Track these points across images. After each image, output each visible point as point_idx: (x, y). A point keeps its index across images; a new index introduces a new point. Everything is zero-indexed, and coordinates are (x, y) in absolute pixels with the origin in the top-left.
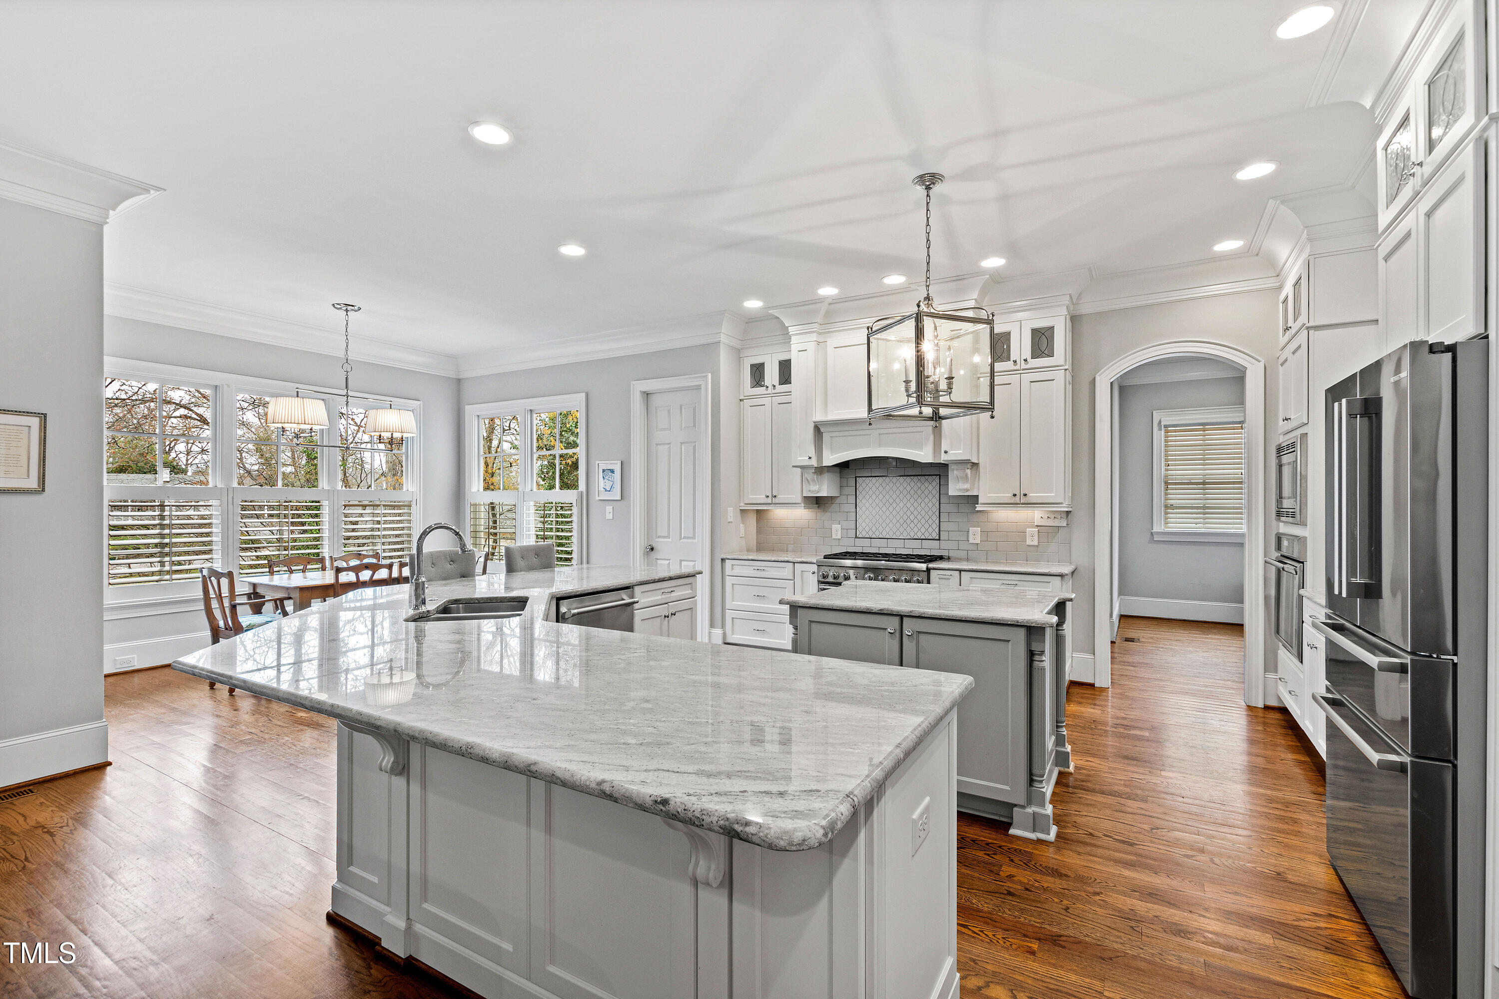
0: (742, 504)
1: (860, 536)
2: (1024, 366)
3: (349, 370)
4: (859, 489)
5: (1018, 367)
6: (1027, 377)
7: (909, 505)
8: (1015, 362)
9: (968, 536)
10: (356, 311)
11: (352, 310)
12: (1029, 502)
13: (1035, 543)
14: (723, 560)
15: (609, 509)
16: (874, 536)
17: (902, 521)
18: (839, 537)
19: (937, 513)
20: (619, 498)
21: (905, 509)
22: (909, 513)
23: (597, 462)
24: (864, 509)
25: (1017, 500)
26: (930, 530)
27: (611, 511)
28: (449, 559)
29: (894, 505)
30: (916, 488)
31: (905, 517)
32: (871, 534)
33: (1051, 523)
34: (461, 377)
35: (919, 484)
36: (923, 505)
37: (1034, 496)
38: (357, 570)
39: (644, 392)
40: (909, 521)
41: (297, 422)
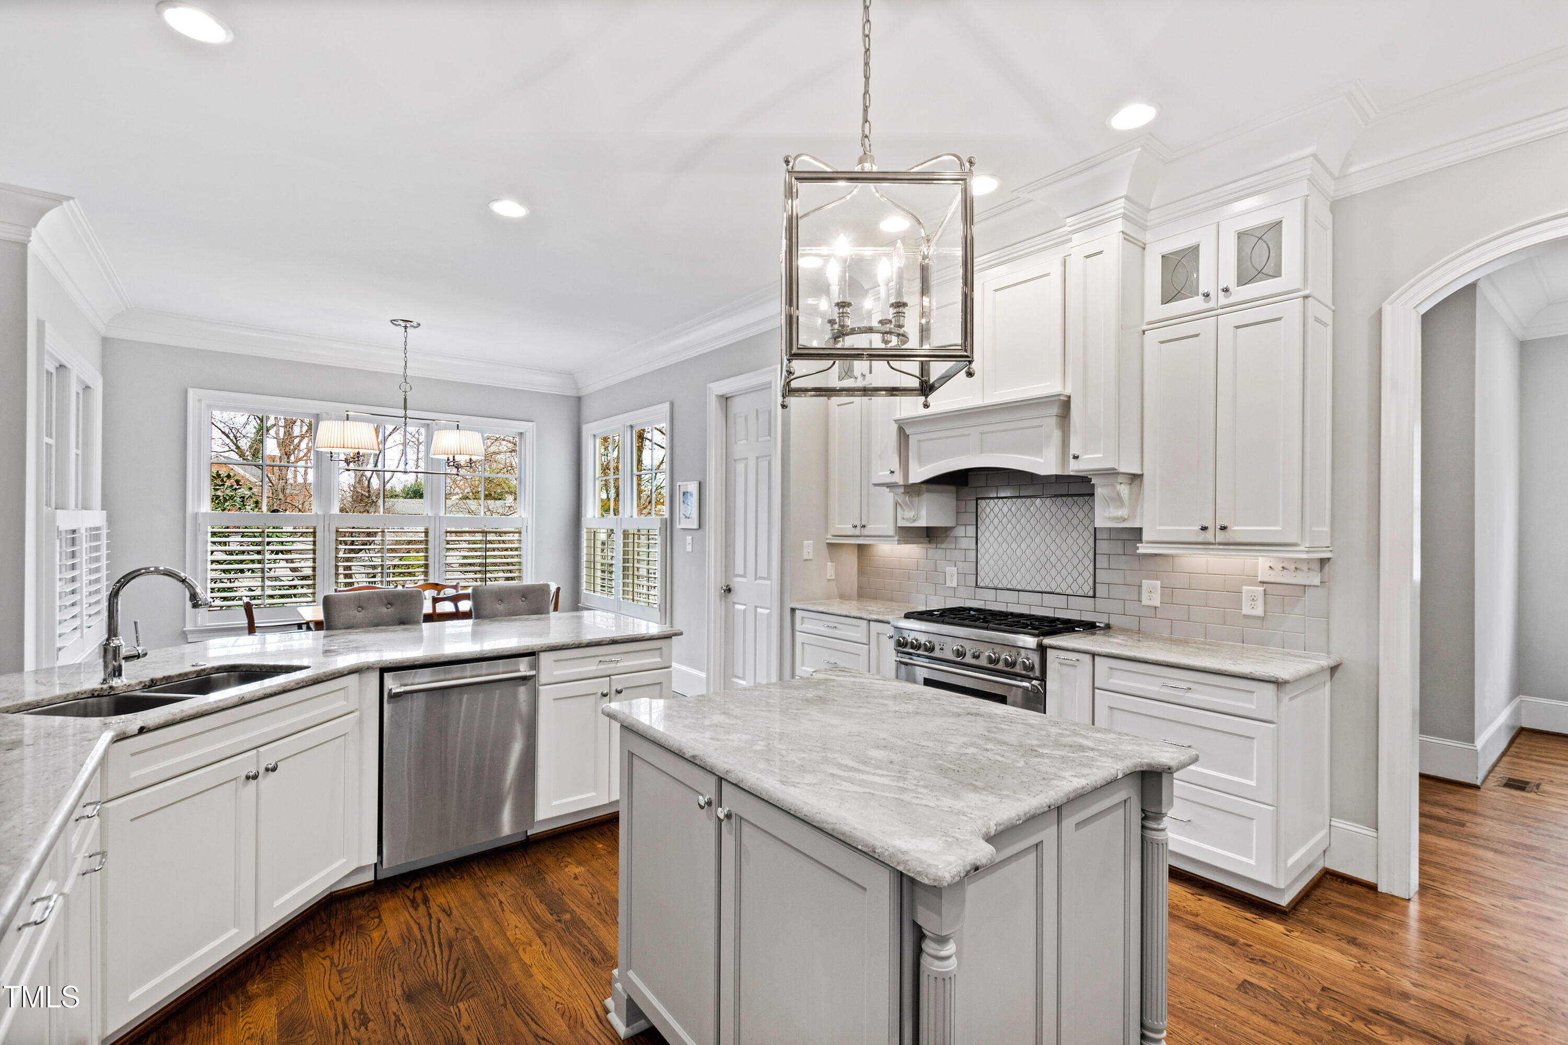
0: (829, 537)
1: (982, 584)
2: (1223, 300)
3: (408, 389)
4: (982, 516)
5: (1212, 304)
6: (1228, 321)
7: (1048, 540)
8: (1207, 295)
9: (1140, 593)
10: (415, 327)
11: (412, 326)
12: (1231, 541)
13: (1259, 611)
14: (793, 610)
15: (689, 538)
16: (1000, 586)
17: (1038, 565)
18: (955, 585)
19: (1091, 555)
20: (695, 526)
21: (1043, 547)
22: (1048, 553)
23: (678, 484)
24: (987, 545)
25: (1209, 536)
26: (1080, 580)
27: (690, 542)
28: (385, 602)
29: (1028, 540)
30: (1059, 515)
31: (1043, 559)
32: (996, 583)
33: (1288, 578)
34: (581, 394)
35: (1064, 510)
36: (1069, 540)
37: (1239, 531)
38: (455, 599)
39: (722, 396)
40: (1048, 566)
41: (350, 446)
